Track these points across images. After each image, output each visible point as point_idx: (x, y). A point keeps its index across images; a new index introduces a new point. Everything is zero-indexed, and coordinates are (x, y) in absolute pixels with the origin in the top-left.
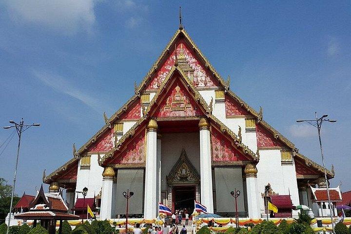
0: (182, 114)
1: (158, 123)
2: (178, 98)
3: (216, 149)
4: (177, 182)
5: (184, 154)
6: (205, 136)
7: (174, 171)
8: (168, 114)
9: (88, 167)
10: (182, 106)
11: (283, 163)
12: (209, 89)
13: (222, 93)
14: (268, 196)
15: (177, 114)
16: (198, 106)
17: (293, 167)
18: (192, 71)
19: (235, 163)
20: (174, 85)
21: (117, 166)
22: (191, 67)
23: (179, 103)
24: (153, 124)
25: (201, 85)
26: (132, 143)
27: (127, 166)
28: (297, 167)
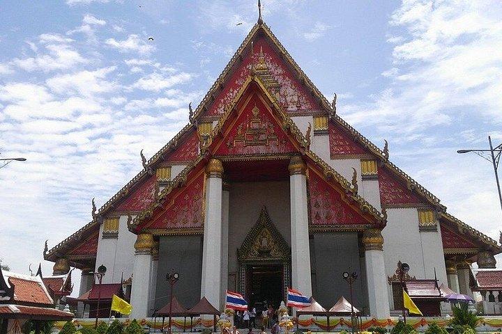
0: (262, 150)
1: (224, 164)
2: (256, 126)
3: (317, 205)
4: (253, 256)
5: (264, 214)
6: (298, 184)
7: (250, 240)
8: (240, 151)
9: (115, 236)
10: (263, 137)
11: (423, 229)
12: (304, 114)
13: (324, 120)
15: (254, 149)
16: (288, 136)
17: (437, 236)
18: (278, 88)
19: (347, 227)
20: (251, 106)
21: (157, 232)
22: (277, 82)
23: (258, 133)
24: (215, 164)
25: (292, 108)
26: (182, 196)
27: (173, 232)
28: (443, 236)
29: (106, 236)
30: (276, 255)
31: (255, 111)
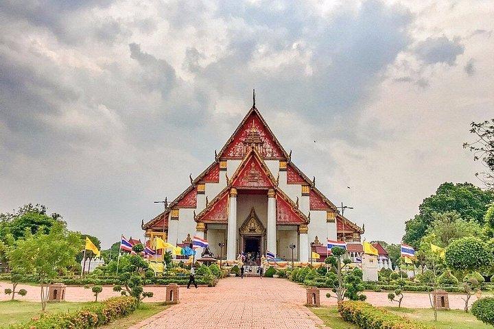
0: (255, 184)
1: (238, 190)
2: (253, 172)
3: (280, 212)
4: (247, 232)
5: (253, 210)
6: (272, 202)
7: (245, 224)
8: (245, 185)
9: (177, 219)
10: (256, 178)
11: (328, 221)
12: (275, 159)
13: (285, 163)
14: (314, 247)
15: (252, 184)
16: (267, 178)
17: (335, 225)
18: (262, 144)
19: (293, 223)
20: (251, 162)
21: (206, 222)
22: (261, 140)
23: (253, 175)
24: (234, 191)
25: (269, 155)
26: (218, 205)
27: (214, 222)
28: (338, 224)
29: (172, 218)
30: (258, 232)
31: (253, 165)
